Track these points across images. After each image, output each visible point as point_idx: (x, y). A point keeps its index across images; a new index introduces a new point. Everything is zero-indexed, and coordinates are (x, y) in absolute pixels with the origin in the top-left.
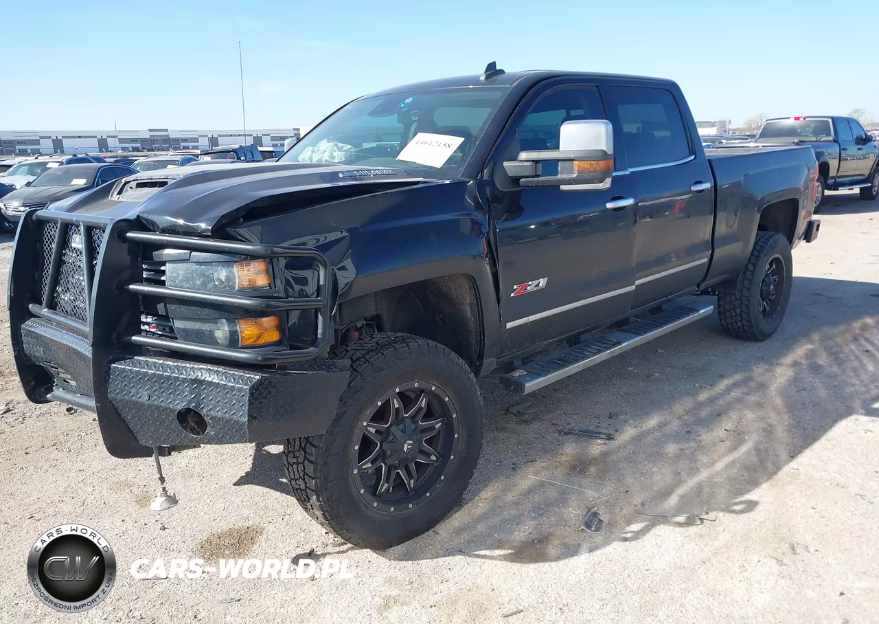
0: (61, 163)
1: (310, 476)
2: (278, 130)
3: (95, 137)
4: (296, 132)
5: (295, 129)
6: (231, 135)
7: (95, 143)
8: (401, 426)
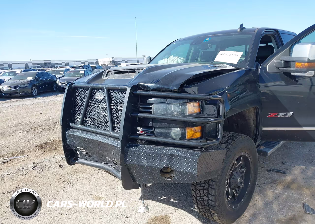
0: (21, 71)
1: (212, 195)
2: (91, 60)
3: (24, 63)
4: (97, 60)
5: (96, 60)
6: (73, 62)
7: (24, 65)
8: (236, 171)
